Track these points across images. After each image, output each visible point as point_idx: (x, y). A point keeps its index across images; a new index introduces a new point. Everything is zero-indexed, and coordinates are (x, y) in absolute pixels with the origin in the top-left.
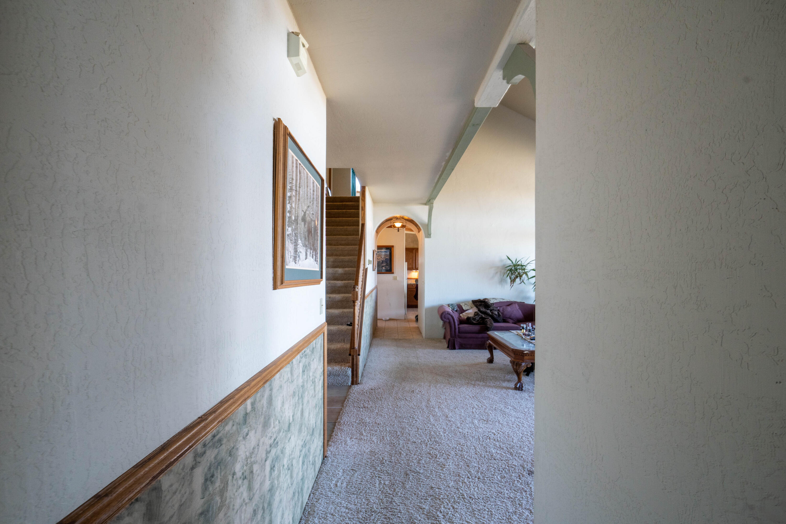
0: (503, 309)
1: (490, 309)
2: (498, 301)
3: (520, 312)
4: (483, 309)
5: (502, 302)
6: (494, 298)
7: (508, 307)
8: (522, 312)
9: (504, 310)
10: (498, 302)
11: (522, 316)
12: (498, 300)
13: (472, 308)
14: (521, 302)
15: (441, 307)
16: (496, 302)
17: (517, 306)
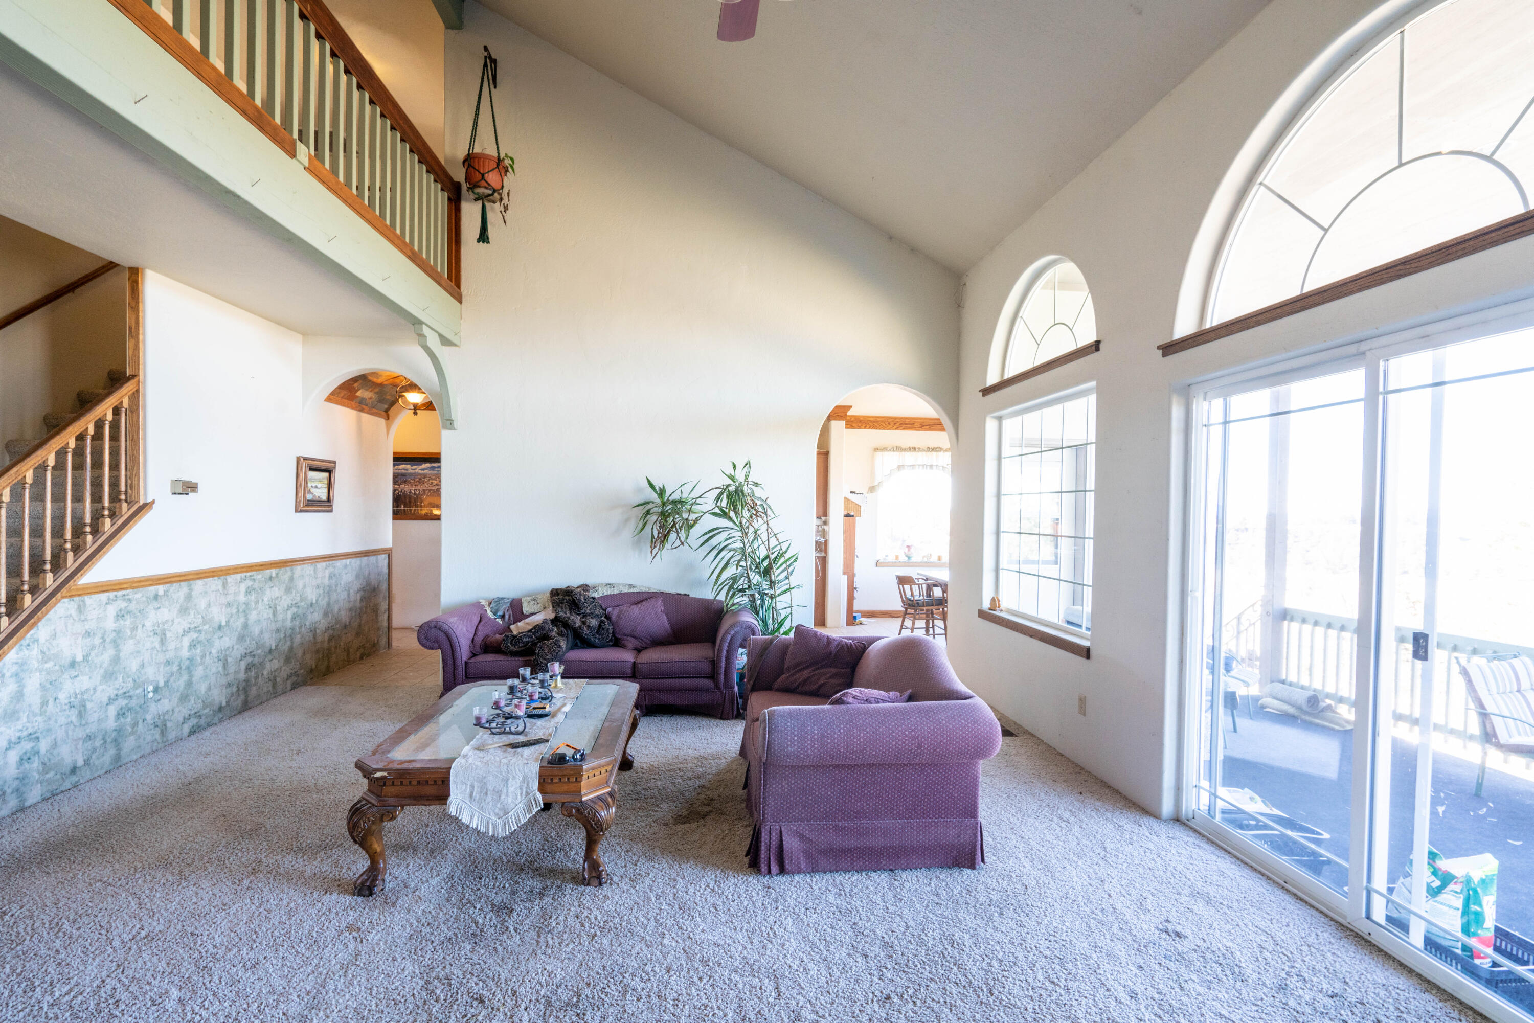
0: (621, 611)
1: (582, 612)
2: (616, 591)
3: (665, 619)
4: (565, 614)
5: (626, 593)
6: (609, 582)
7: (635, 607)
8: (669, 621)
9: (622, 616)
10: (614, 595)
11: (667, 626)
12: (615, 589)
13: (545, 608)
14: (678, 594)
15: (477, 605)
16: (609, 593)
17: (660, 602)
